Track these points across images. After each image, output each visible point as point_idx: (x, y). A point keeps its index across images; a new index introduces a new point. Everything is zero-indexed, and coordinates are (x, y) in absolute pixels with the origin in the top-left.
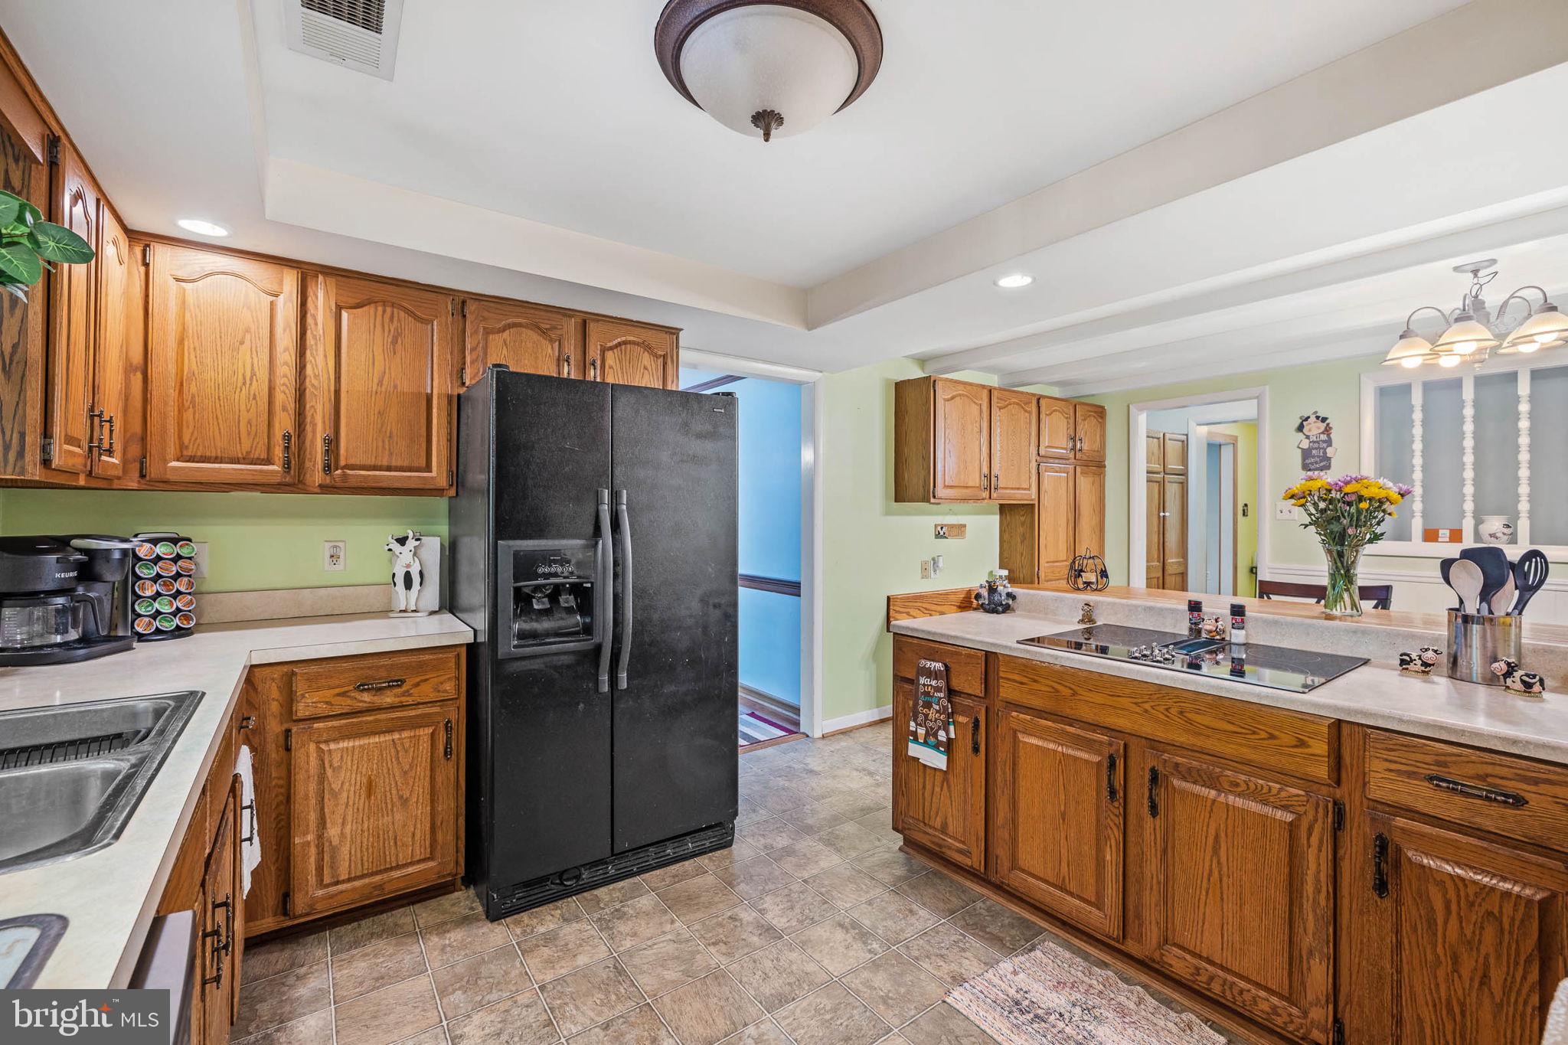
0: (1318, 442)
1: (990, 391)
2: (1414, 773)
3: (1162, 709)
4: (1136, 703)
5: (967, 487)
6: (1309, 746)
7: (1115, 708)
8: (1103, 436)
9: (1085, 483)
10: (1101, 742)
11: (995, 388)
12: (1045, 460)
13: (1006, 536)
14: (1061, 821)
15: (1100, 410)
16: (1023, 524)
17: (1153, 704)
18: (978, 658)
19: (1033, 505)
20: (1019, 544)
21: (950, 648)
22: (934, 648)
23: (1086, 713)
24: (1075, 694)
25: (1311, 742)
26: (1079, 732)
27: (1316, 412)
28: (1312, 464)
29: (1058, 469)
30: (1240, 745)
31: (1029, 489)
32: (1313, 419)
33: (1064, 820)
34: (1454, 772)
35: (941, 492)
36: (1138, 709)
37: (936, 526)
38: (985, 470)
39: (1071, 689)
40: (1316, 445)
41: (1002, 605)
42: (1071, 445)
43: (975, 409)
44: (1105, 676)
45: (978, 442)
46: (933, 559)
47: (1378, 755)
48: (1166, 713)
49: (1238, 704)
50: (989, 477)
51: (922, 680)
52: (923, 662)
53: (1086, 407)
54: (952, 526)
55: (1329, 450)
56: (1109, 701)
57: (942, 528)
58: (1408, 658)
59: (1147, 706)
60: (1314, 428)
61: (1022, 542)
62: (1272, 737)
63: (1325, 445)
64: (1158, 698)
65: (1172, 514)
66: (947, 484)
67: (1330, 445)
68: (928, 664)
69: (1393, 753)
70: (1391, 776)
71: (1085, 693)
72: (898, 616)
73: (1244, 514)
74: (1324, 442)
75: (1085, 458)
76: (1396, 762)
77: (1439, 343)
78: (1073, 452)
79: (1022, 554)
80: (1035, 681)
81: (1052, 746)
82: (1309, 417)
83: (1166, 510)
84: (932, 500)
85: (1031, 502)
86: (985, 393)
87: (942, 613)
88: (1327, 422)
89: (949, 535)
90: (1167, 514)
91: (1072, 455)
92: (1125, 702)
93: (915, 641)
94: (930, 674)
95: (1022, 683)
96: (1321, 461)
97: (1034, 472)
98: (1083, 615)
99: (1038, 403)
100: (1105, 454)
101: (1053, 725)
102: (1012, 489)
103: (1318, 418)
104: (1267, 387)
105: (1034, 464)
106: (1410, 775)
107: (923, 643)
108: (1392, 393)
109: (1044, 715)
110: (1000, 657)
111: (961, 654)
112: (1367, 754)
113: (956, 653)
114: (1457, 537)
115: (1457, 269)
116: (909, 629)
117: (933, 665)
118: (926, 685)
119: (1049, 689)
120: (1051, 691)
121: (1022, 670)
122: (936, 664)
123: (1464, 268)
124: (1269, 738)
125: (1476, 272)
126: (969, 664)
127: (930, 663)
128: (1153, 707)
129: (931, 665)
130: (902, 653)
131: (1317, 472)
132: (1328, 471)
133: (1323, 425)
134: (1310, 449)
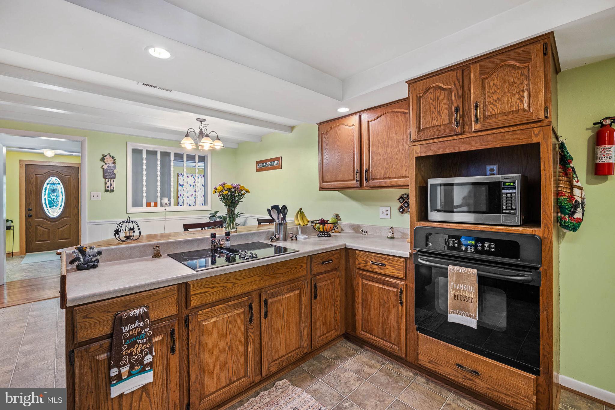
2: (320, 263)
3: (267, 274)
4: (259, 276)
6: (303, 267)
7: (251, 282)
10: (246, 300)
14: (228, 351)
18: (173, 290)
22: (130, 300)
23: (239, 291)
24: (234, 284)
26: (236, 302)
27: (109, 154)
28: (108, 176)
30: (289, 275)
32: (108, 156)
33: (229, 349)
34: (325, 259)
36: (259, 278)
39: (232, 283)
40: (110, 168)
47: (314, 262)
48: (269, 275)
51: (126, 329)
52: (126, 314)
55: (115, 170)
56: (249, 280)
58: (273, 238)
59: (263, 276)
60: (109, 161)
62: (296, 268)
63: (113, 168)
67: (115, 168)
69: (316, 260)
71: (239, 282)
74: (113, 167)
80: (213, 287)
81: (221, 317)
82: (106, 155)
88: (114, 159)
92: (255, 278)
93: (107, 302)
94: (133, 320)
95: (206, 292)
96: (112, 175)
98: (156, 253)
101: (223, 306)
103: (110, 156)
104: (87, 138)
108: (137, 152)
109: (215, 304)
110: (190, 283)
111: (158, 294)
112: (312, 263)
113: (154, 295)
114: (156, 205)
115: (197, 119)
116: (96, 296)
117: (136, 312)
118: (131, 330)
119: (220, 288)
120: (222, 288)
121: (205, 285)
122: (139, 310)
123: (199, 120)
124: (295, 269)
125: (201, 122)
126: (165, 297)
127: (132, 313)
128: (265, 275)
129: (134, 312)
130: (87, 320)
131: (109, 180)
132: (114, 180)
133: (112, 160)
134: (107, 169)
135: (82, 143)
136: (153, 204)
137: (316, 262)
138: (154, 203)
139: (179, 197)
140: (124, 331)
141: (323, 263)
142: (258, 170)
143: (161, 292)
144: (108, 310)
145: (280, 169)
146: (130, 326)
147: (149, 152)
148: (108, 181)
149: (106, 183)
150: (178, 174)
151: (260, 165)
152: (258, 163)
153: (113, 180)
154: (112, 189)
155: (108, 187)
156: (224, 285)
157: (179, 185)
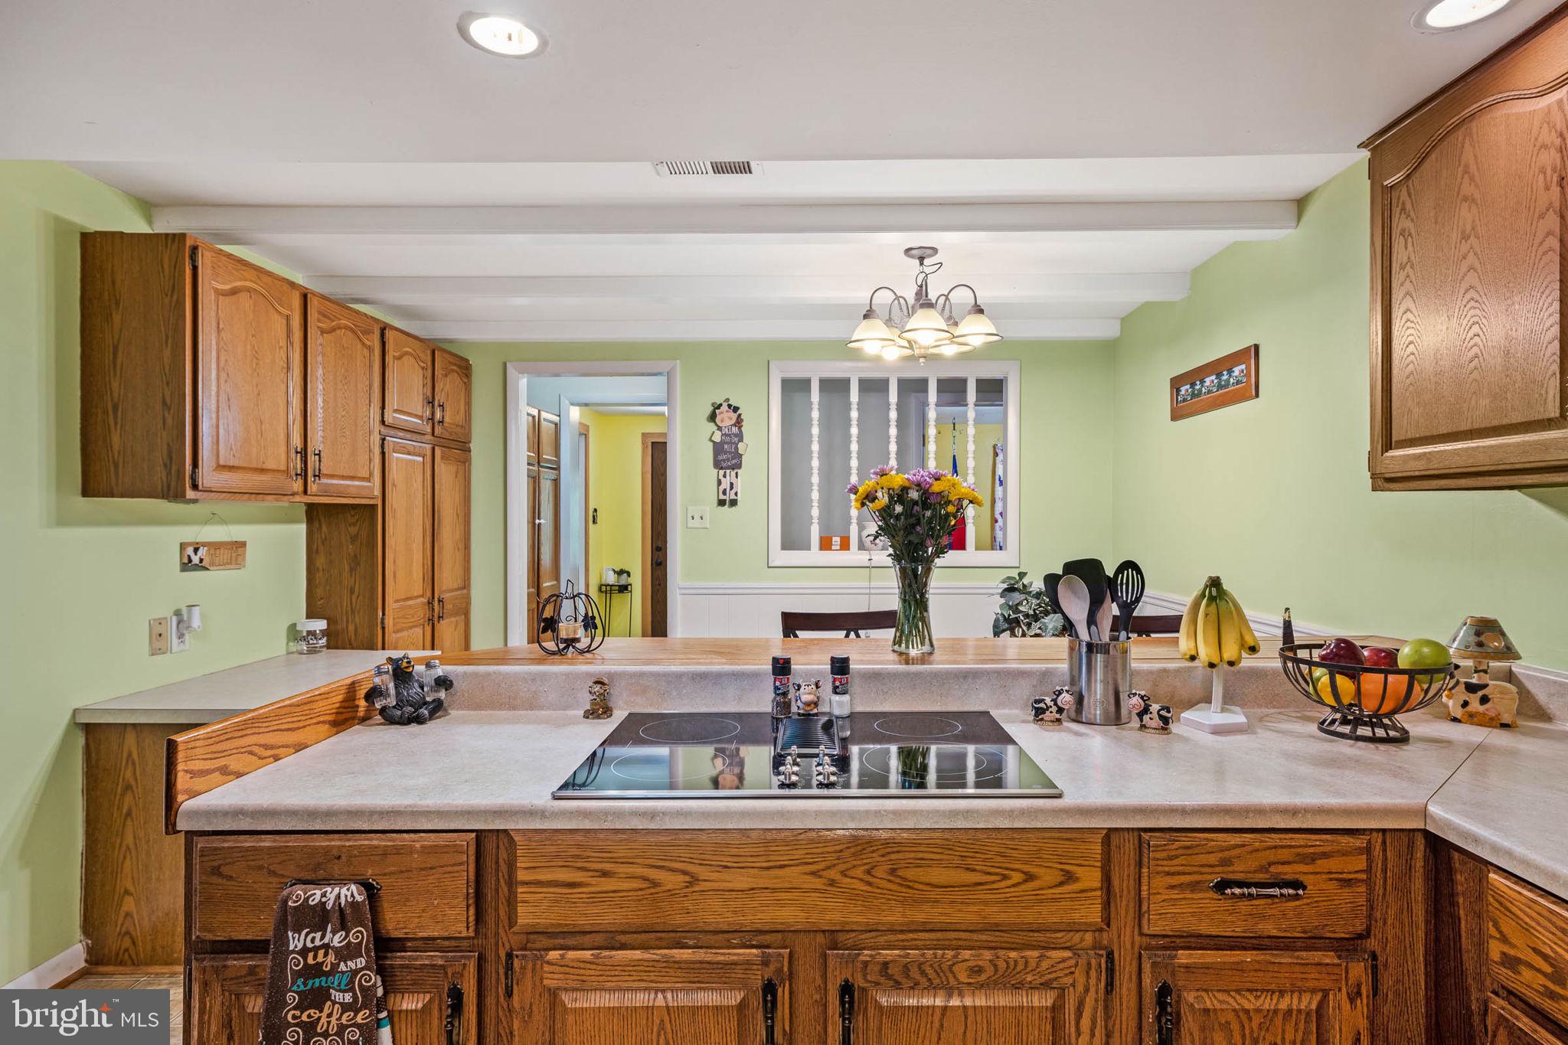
0: (729, 435)
1: (305, 297)
2: (1198, 882)
3: (859, 872)
4: (813, 873)
5: (262, 471)
6: (1077, 880)
7: (774, 890)
8: (468, 404)
9: (445, 472)
10: (746, 963)
11: (314, 294)
12: (392, 432)
13: (321, 561)
15: (464, 364)
16: (354, 539)
17: (845, 866)
18: (456, 849)
19: (373, 507)
20: (346, 574)
21: (376, 841)
22: (327, 850)
23: (715, 913)
24: (694, 880)
25: (1079, 871)
27: (727, 400)
28: (724, 460)
29: (411, 449)
30: (985, 903)
31: (368, 480)
32: (725, 407)
34: (1239, 870)
35: (208, 476)
36: (817, 883)
37: (183, 546)
38: (297, 441)
39: (685, 873)
40: (728, 439)
41: (425, 703)
42: (428, 413)
43: (279, 324)
44: (754, 835)
45: (283, 387)
46: (178, 613)
47: (1160, 868)
48: (867, 878)
49: (980, 835)
50: (304, 453)
51: (296, 941)
52: (298, 894)
53: (447, 356)
54: (215, 546)
55: (740, 445)
56: (765, 880)
57: (196, 550)
58: (1042, 705)
59: (833, 874)
60: (726, 418)
61: (352, 570)
62: (1030, 877)
63: (736, 439)
64: (854, 855)
65: (546, 521)
66: (222, 462)
67: (741, 440)
68: (316, 895)
69: (1175, 862)
70: (1174, 894)
71: (714, 876)
72: (198, 783)
73: (594, 522)
74: (736, 435)
75: (446, 435)
76: (1179, 874)
77: (907, 328)
78: (430, 424)
79: (352, 592)
80: (605, 874)
81: (640, 1001)
82: (721, 405)
83: (542, 515)
84: (190, 494)
85: (372, 502)
86: (296, 302)
87: (300, 747)
88: (739, 412)
89: (212, 564)
90: (542, 521)
91: (429, 429)
92: (793, 875)
93: (267, 842)
94: (318, 918)
95: (572, 885)
96: (733, 458)
97: (377, 451)
98: (593, 702)
99: (382, 335)
100: (470, 429)
101: (644, 956)
102: (343, 477)
103: (730, 406)
104: (678, 361)
105: (376, 439)
106: (1194, 886)
107: (293, 842)
108: (795, 387)
109: (623, 938)
110: (516, 839)
111: (410, 850)
112: (1145, 870)
113: (398, 851)
114: (845, 545)
115: (908, 251)
116: (243, 814)
117: (328, 894)
118: (310, 950)
119: (635, 884)
120: (641, 886)
121: (573, 856)
122: (337, 890)
123: (913, 252)
124: (1025, 881)
125: (921, 259)
126: (431, 868)
127: (318, 893)
128: (844, 874)
129: (324, 895)
130: (220, 881)
131: (728, 471)
132: (739, 471)
133: (734, 416)
134: (722, 443)
135: (670, 376)
136: (836, 540)
137: (1168, 874)
138: (842, 538)
139: (996, 521)
140: (291, 947)
141: (1222, 886)
142: (1176, 415)
143: (418, 845)
144: (271, 867)
145: (1250, 398)
146: (306, 936)
147: (828, 385)
148: (725, 476)
149: (719, 483)
150: (994, 447)
151: (1183, 389)
152: (1176, 383)
153: (737, 473)
154: (733, 497)
155: (724, 492)
156: (654, 874)
157: (997, 482)
